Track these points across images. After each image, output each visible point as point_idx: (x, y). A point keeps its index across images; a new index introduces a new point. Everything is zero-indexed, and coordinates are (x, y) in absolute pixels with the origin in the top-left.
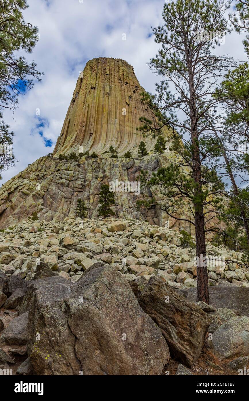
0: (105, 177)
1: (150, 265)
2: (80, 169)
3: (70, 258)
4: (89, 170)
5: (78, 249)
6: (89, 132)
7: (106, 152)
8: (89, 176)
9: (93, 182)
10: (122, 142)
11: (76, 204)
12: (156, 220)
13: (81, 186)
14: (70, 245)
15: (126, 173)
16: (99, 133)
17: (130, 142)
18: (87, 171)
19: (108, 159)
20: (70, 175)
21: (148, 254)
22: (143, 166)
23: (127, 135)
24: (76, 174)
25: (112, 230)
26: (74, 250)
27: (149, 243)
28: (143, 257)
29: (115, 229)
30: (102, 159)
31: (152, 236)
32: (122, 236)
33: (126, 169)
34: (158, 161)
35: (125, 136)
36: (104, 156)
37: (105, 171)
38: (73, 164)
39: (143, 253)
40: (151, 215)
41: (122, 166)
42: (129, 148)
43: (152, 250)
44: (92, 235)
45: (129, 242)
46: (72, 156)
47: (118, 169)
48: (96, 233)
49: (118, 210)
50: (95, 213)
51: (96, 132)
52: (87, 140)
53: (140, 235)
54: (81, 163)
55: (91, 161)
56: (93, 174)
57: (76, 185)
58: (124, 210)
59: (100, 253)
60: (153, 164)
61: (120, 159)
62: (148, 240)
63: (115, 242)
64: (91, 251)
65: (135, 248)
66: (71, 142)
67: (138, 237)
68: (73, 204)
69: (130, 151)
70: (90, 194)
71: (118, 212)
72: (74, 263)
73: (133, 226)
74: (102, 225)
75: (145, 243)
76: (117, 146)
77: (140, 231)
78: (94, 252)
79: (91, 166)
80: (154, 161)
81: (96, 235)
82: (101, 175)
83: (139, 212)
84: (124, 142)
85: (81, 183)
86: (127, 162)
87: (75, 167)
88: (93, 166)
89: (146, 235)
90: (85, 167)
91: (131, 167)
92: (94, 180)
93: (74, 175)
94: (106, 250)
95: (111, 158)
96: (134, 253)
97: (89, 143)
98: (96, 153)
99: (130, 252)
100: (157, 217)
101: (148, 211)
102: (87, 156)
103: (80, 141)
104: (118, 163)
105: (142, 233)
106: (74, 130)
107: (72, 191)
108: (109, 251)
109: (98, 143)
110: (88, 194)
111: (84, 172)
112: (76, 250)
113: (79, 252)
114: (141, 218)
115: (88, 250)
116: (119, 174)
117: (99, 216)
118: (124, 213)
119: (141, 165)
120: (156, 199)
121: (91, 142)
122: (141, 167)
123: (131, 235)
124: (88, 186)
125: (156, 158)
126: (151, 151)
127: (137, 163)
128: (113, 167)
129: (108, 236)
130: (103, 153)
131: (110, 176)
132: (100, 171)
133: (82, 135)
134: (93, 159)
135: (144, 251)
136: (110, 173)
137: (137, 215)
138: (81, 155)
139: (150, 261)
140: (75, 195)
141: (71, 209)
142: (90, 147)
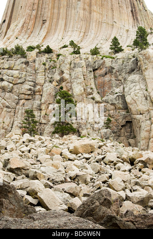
0: (62, 80)
1: (136, 201)
2: (29, 69)
3: (20, 187)
4: (41, 70)
5: (31, 174)
6: (41, 19)
7: (65, 47)
8: (40, 79)
9: (47, 87)
10: (86, 34)
11: (21, 116)
12: (132, 141)
13: (29, 92)
14: (18, 169)
15: (92, 76)
16: (55, 20)
17: (98, 33)
18: (37, 71)
19: (67, 55)
20: (15, 76)
21: (129, 186)
22: (116, 67)
23: (94, 24)
24: (23, 76)
25: (75, 152)
26: (25, 176)
27: (130, 171)
28: (124, 189)
29: (80, 150)
30: (58, 56)
31: (132, 162)
32: (90, 160)
33: (92, 70)
34: (137, 60)
35: (91, 25)
36: (62, 52)
37: (62, 72)
38: (18, 62)
39: (123, 185)
40: (126, 134)
41: (88, 66)
42: (96, 42)
43: (135, 180)
44: (49, 156)
45: (101, 169)
46: (18, 51)
47: (80, 69)
48: (53, 155)
49: (80, 127)
50: (49, 129)
51: (52, 19)
52: (38, 29)
53: (115, 159)
54: (30, 60)
55: (44, 58)
56: (46, 76)
57: (23, 91)
58: (89, 126)
59: (62, 182)
60: (130, 65)
61: (83, 56)
62: (128, 167)
63: (81, 167)
64: (48, 179)
65: (110, 177)
66: (17, 32)
67: (112, 162)
68: (18, 116)
69: (97, 47)
70: (41, 104)
71: (80, 129)
72: (27, 194)
73: (104, 147)
74: (60, 145)
75: (125, 171)
76: (80, 39)
77: (115, 153)
78: (53, 180)
79: (44, 64)
80: (132, 60)
81: (54, 157)
82: (57, 77)
83: (109, 130)
84: (89, 33)
85: (29, 87)
86: (94, 61)
87: (21, 65)
88: (47, 64)
89: (124, 161)
90: (35, 66)
91: (99, 68)
92: (47, 84)
93: (19, 77)
94: (70, 178)
95: (71, 54)
96: (111, 183)
97: (41, 33)
98: (51, 47)
99: (104, 182)
100: (135, 137)
101: (121, 129)
102: (38, 51)
103: (29, 31)
104: (82, 61)
105: (118, 157)
106: (21, 15)
107: (17, 98)
108: (74, 179)
109: (54, 34)
110: (39, 102)
111: (34, 72)
112: (27, 176)
113: (33, 179)
114: (112, 138)
115: (44, 177)
116: (82, 77)
117: (54, 133)
118: (88, 130)
119: (113, 65)
120: (134, 112)
121: (43, 33)
122: (114, 68)
123: (103, 158)
124: (40, 92)
125: (134, 57)
126: (128, 46)
127: (108, 62)
128: (74, 67)
129: (69, 160)
130: (60, 47)
131: (69, 79)
132: (57, 71)
133: (31, 23)
134: (47, 55)
135: (124, 182)
136: (70, 75)
137: (106, 133)
138: (31, 48)
139: (136, 196)
140: (21, 104)
141: (16, 123)
142: (42, 38)
